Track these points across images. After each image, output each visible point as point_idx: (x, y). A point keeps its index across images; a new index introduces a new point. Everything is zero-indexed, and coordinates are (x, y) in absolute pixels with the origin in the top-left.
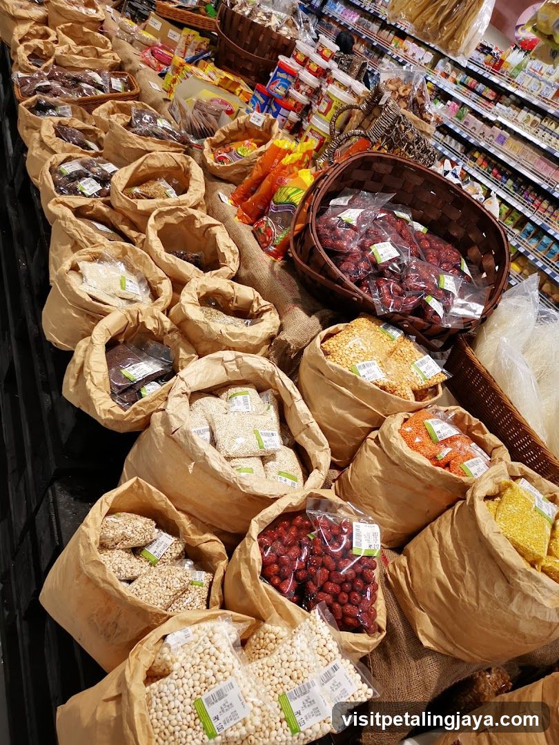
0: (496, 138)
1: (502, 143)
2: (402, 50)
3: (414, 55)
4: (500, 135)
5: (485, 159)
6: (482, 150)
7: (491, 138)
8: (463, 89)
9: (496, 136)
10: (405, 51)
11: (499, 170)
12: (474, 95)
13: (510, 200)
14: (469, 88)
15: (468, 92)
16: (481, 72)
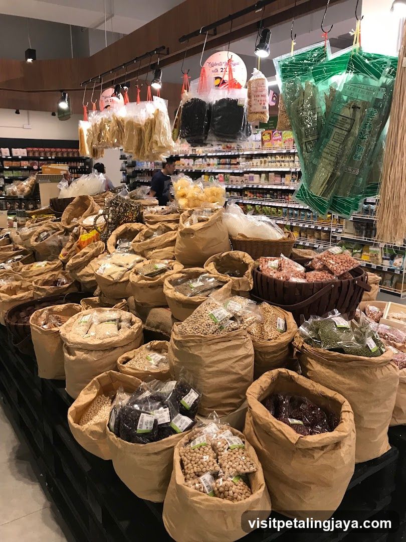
0: (248, 179)
1: (253, 180)
2: (181, 166)
3: (188, 164)
4: (250, 177)
5: (250, 192)
6: (247, 189)
7: (246, 181)
8: (221, 166)
9: (248, 178)
10: (183, 165)
11: (259, 193)
12: (227, 166)
13: (274, 204)
14: (223, 164)
15: (224, 166)
16: (223, 154)
